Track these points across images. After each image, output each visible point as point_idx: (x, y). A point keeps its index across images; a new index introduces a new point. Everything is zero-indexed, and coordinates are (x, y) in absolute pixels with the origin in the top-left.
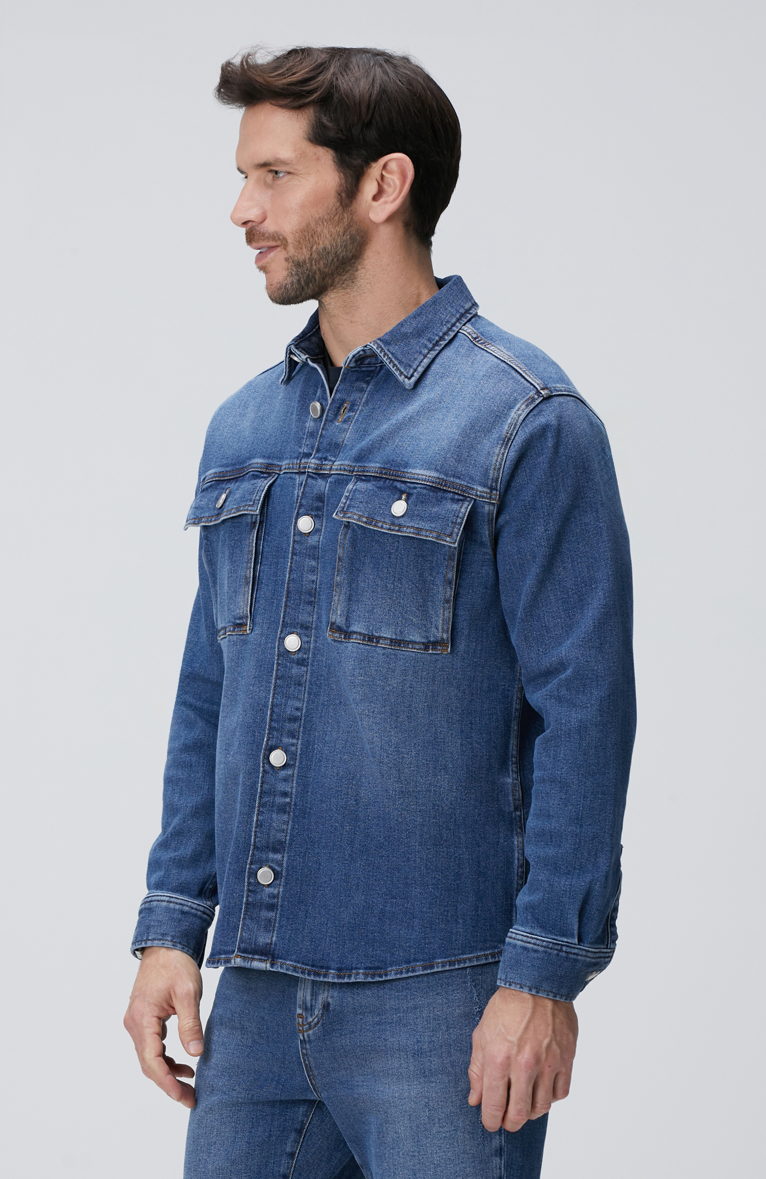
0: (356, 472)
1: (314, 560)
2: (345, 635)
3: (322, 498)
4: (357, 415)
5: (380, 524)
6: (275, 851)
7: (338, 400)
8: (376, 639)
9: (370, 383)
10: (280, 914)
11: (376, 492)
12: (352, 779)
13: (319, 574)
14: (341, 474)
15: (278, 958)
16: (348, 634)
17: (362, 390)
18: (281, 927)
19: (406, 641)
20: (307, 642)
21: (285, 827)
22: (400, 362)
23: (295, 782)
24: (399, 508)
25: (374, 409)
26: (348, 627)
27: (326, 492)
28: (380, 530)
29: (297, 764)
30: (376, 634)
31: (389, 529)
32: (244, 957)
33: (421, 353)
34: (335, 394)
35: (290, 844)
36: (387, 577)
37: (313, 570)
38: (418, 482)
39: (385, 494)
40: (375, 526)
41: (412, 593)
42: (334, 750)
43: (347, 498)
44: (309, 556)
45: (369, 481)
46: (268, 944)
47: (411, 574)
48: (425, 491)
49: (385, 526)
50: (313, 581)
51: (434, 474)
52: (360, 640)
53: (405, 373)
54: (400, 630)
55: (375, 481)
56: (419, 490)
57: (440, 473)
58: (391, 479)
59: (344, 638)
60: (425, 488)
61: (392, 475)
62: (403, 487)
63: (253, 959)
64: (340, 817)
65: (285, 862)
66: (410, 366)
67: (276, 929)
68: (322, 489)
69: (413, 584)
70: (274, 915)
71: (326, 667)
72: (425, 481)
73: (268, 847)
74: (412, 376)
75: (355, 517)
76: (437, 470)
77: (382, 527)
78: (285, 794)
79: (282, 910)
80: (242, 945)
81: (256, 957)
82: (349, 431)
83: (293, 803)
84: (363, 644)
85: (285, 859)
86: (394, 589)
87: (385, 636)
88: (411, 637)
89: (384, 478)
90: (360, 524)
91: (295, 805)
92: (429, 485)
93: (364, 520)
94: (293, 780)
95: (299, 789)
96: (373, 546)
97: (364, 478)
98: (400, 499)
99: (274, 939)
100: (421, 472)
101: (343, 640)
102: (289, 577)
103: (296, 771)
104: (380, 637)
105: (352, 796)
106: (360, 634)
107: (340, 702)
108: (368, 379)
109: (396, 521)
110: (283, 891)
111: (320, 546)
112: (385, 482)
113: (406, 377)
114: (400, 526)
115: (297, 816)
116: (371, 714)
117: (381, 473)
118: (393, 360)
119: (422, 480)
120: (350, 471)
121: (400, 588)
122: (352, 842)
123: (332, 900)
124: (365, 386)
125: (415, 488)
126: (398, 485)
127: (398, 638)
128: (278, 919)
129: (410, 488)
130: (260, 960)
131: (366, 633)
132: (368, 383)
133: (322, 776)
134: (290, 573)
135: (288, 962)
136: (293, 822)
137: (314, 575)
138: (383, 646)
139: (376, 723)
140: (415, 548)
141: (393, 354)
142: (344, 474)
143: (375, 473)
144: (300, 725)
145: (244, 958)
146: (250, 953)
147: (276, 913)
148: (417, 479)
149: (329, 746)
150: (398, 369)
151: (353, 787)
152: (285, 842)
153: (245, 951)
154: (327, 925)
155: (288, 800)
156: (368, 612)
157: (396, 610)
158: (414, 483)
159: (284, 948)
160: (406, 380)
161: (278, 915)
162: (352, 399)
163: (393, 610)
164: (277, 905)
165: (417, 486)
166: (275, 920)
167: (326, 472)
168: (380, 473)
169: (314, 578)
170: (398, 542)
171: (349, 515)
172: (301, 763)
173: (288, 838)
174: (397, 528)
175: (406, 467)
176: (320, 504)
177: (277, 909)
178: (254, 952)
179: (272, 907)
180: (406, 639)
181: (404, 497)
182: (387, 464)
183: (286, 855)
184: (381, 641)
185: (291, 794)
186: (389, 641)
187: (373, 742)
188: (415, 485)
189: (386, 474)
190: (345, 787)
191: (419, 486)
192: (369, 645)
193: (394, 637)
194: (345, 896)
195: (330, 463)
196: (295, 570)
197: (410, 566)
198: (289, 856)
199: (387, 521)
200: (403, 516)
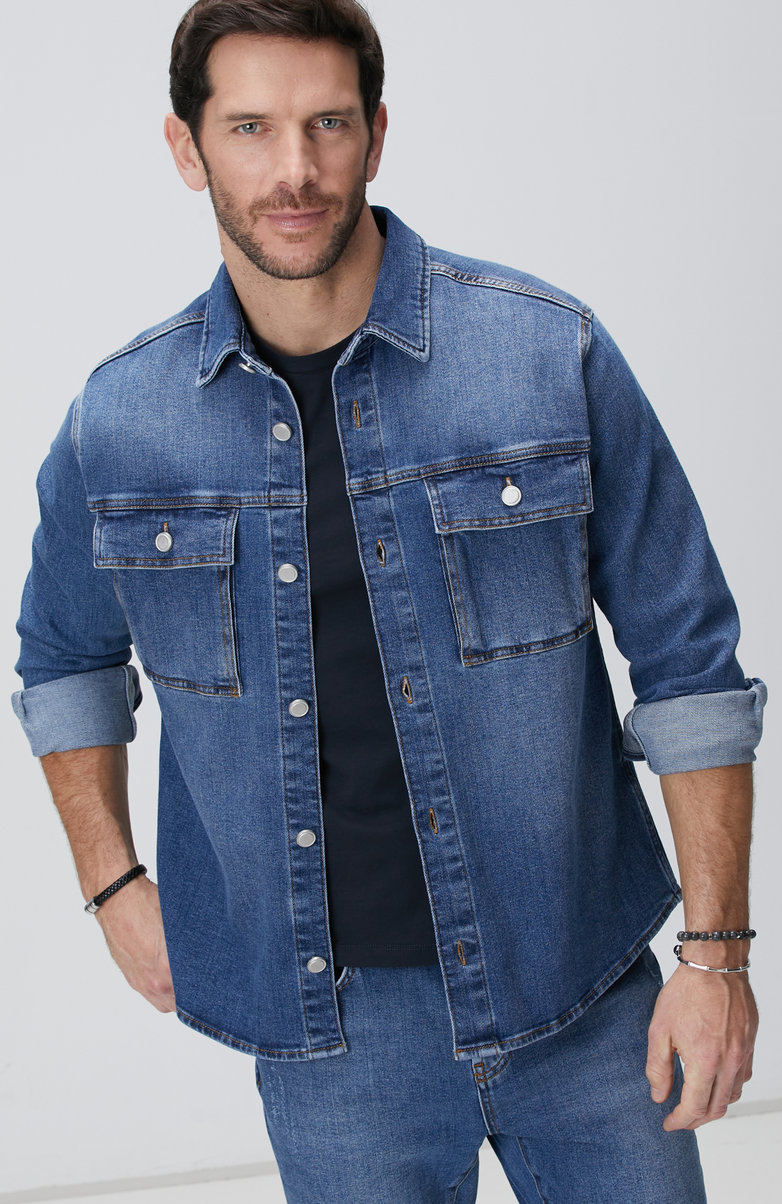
0: (424, 474)
1: (403, 589)
2: (485, 656)
3: (388, 516)
4: (379, 411)
5: (497, 522)
6: (463, 923)
7: (345, 403)
8: (526, 647)
9: (370, 370)
10: (490, 989)
11: (471, 488)
12: (524, 816)
13: (414, 604)
14: (407, 482)
15: (504, 1037)
16: (489, 654)
17: (366, 382)
18: (495, 1002)
19: (560, 637)
20: (424, 684)
21: (467, 894)
22: (407, 336)
23: (461, 842)
24: (511, 495)
25: (396, 396)
26: (486, 646)
27: (393, 508)
28: (499, 528)
29: (457, 822)
30: (525, 642)
31: (511, 523)
32: (466, 1049)
33: (417, 316)
34: (338, 398)
35: (478, 911)
36: (518, 575)
37: (404, 602)
38: (520, 459)
39: (482, 485)
40: (491, 525)
41: (552, 583)
42: (492, 790)
43: (439, 506)
44: (395, 587)
45: (450, 479)
46: (489, 1026)
47: (545, 562)
48: (532, 466)
49: (503, 521)
50: (409, 614)
51: (535, 443)
52: (508, 655)
53: (417, 346)
54: (550, 628)
55: (460, 476)
56: (525, 467)
57: (539, 439)
58: (477, 468)
59: (485, 659)
60: (531, 463)
61: (477, 463)
62: (501, 471)
63: (477, 1048)
64: (521, 860)
65: (478, 931)
66: (417, 336)
67: (491, 1006)
68: (386, 506)
69: (550, 572)
70: (484, 992)
71: (454, 704)
72: (527, 455)
73: (454, 922)
74: (424, 346)
75: (466, 524)
76: (534, 438)
77: (501, 524)
78: (455, 859)
79: (491, 984)
80: (461, 1037)
81: (481, 1044)
82: (381, 431)
83: (467, 865)
84: (512, 658)
85: (478, 928)
86: (530, 585)
87: (536, 640)
88: (563, 630)
89: (467, 469)
90: (475, 529)
91: (469, 866)
92: (534, 458)
93: (477, 523)
94: (458, 840)
95: (468, 847)
96: (488, 547)
97: (441, 478)
98: (505, 486)
99: (494, 1018)
100: (517, 447)
101: (484, 662)
102: (376, 618)
103: (458, 830)
104: (530, 644)
105: (529, 834)
106: (505, 648)
107: (484, 736)
108: (364, 367)
109: (516, 512)
110: (486, 964)
111: (406, 572)
112: (472, 473)
113: (420, 350)
114: (522, 515)
115: (475, 878)
116: (543, 732)
117: (462, 465)
118: (400, 337)
119: (524, 455)
120: (415, 475)
121: (537, 582)
122: (542, 882)
123: (535, 950)
124: (367, 376)
125: (520, 467)
126: (493, 471)
127: (551, 637)
128: (489, 995)
129: (511, 469)
130: (487, 1047)
131: (513, 644)
132: (368, 371)
133: (486, 823)
134: (376, 614)
135: (516, 1037)
136: (473, 885)
137: (408, 606)
138: (537, 652)
139: (550, 740)
140: (541, 533)
141: (395, 330)
142: (410, 482)
143: (453, 467)
144: (446, 778)
145: (468, 1051)
146: (471, 1043)
147: (486, 990)
148: (516, 457)
149: (483, 788)
150: (409, 345)
151: (527, 823)
152: (472, 910)
153: (465, 1042)
154: (535, 978)
155: (460, 864)
156: (507, 621)
157: (539, 608)
158: (515, 462)
159: (506, 1023)
160: (422, 353)
161: (489, 991)
162: (359, 396)
163: (536, 609)
164: (484, 981)
165: (520, 464)
166: (487, 997)
167: (382, 487)
168: (460, 466)
169: (409, 610)
170: (520, 533)
171: (457, 524)
172: (460, 819)
173: (474, 905)
174: (520, 519)
175: (490, 448)
176: (389, 524)
177: (486, 985)
178: (476, 1040)
179: (478, 986)
180: (558, 635)
181: (508, 481)
182: (463, 453)
183: (477, 924)
184: (533, 648)
185: (462, 856)
186: (542, 645)
187: (551, 762)
188: (517, 464)
189: (467, 464)
190: (518, 826)
191: (523, 463)
192: (519, 657)
193: (546, 638)
194: (550, 941)
195: (380, 475)
196: (381, 609)
197: (542, 553)
198: (480, 924)
199: (502, 515)
200: (520, 503)
